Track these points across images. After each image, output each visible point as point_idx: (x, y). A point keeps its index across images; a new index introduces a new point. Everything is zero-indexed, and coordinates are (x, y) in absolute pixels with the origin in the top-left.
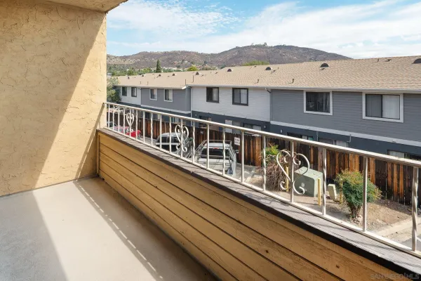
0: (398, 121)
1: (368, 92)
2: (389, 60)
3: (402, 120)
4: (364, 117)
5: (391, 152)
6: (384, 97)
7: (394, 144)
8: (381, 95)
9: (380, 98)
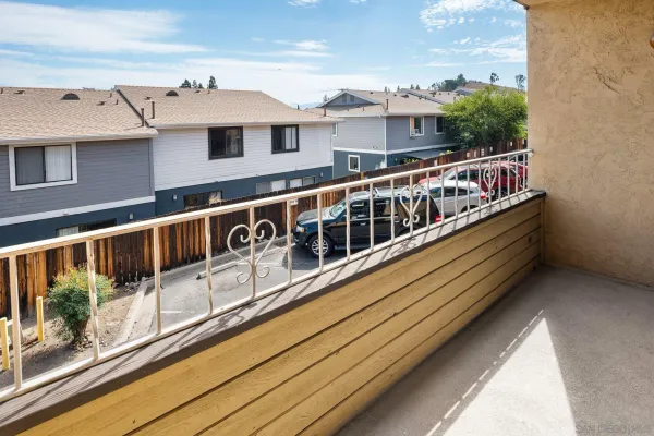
0: (70, 183)
1: (18, 145)
2: (21, 92)
3: (75, 181)
4: (13, 187)
5: (60, 231)
6: (47, 150)
7: (66, 217)
8: (43, 148)
9: (40, 151)
